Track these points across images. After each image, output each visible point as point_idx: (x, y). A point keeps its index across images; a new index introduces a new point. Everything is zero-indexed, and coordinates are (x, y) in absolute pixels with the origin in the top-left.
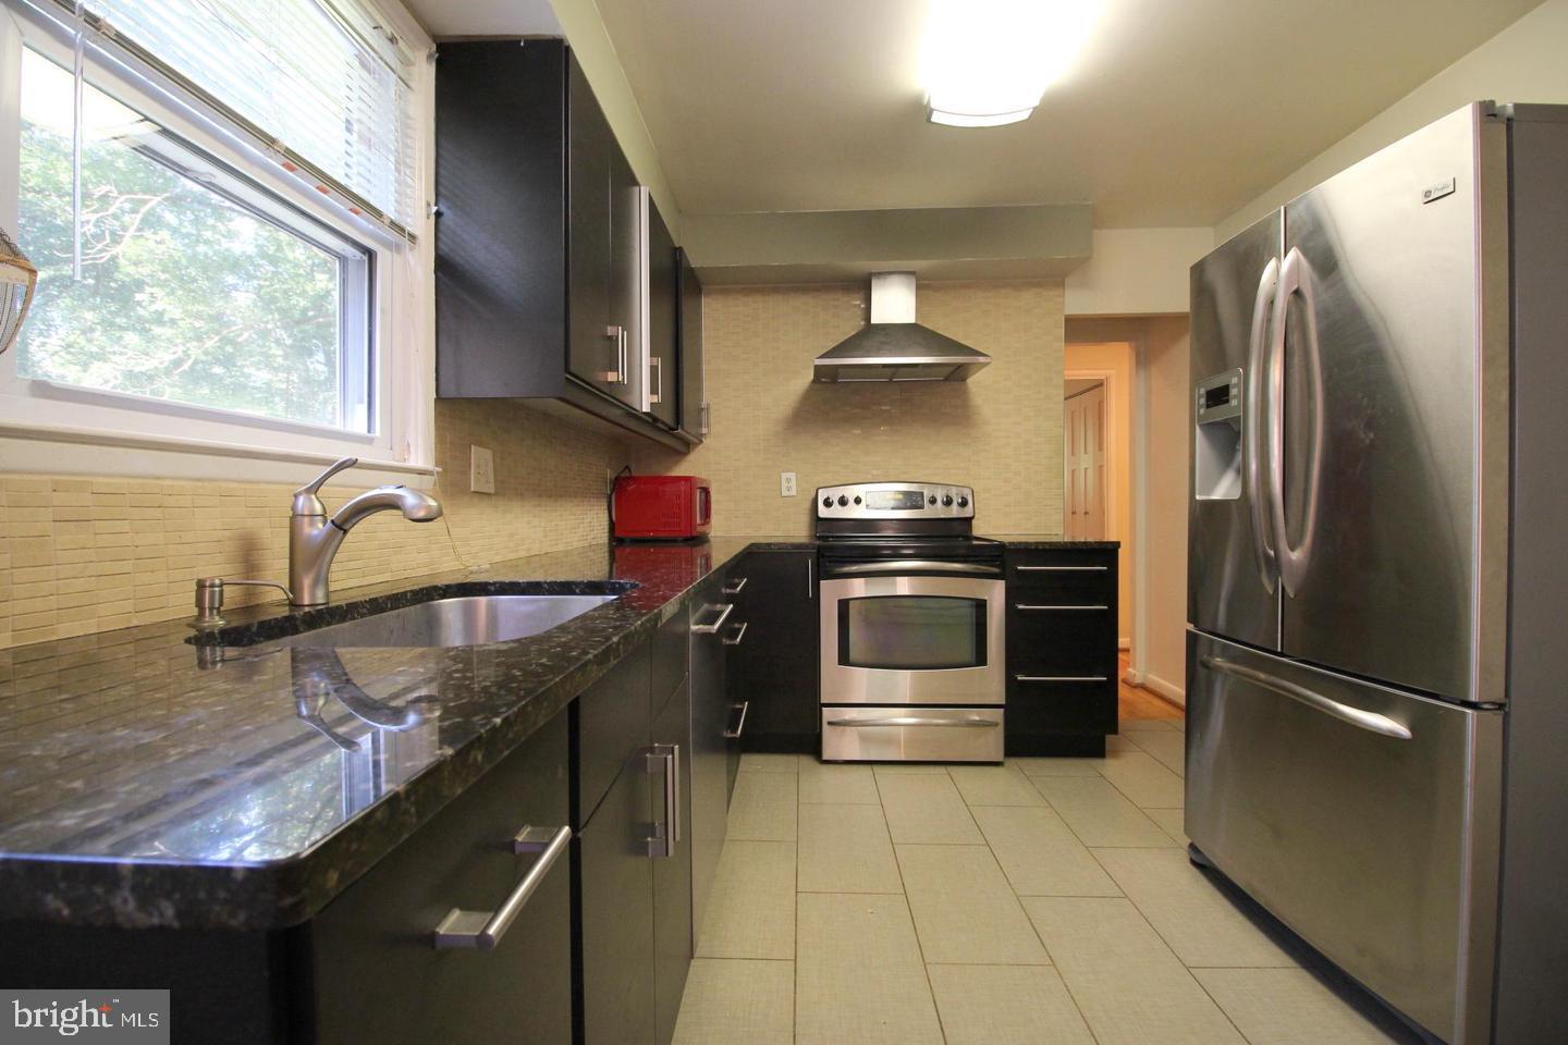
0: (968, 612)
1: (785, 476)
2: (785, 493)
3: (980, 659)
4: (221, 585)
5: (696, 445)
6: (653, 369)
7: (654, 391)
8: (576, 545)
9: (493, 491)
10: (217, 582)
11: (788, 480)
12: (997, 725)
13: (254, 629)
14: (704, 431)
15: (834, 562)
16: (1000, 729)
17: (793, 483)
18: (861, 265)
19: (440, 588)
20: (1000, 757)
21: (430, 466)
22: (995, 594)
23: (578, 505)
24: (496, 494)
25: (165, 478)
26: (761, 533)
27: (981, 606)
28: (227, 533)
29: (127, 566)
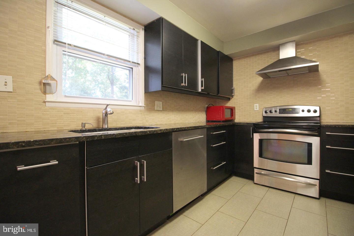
0: (306, 147)
1: (255, 105)
2: (255, 109)
3: (310, 162)
4: (85, 124)
5: (232, 98)
6: (202, 82)
7: (202, 86)
8: (192, 122)
9: (162, 110)
10: (84, 123)
11: (256, 106)
12: (316, 185)
13: (87, 130)
14: (233, 94)
15: (259, 128)
16: (317, 188)
17: (258, 107)
18: (275, 43)
19: (134, 127)
20: (318, 197)
21: (143, 105)
22: (315, 141)
23: (193, 113)
24: (163, 110)
25: (83, 108)
26: (249, 120)
27: (310, 145)
28: (94, 116)
29: (75, 120)
